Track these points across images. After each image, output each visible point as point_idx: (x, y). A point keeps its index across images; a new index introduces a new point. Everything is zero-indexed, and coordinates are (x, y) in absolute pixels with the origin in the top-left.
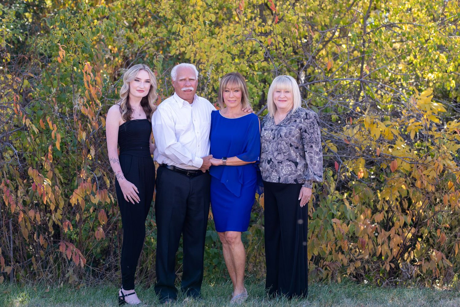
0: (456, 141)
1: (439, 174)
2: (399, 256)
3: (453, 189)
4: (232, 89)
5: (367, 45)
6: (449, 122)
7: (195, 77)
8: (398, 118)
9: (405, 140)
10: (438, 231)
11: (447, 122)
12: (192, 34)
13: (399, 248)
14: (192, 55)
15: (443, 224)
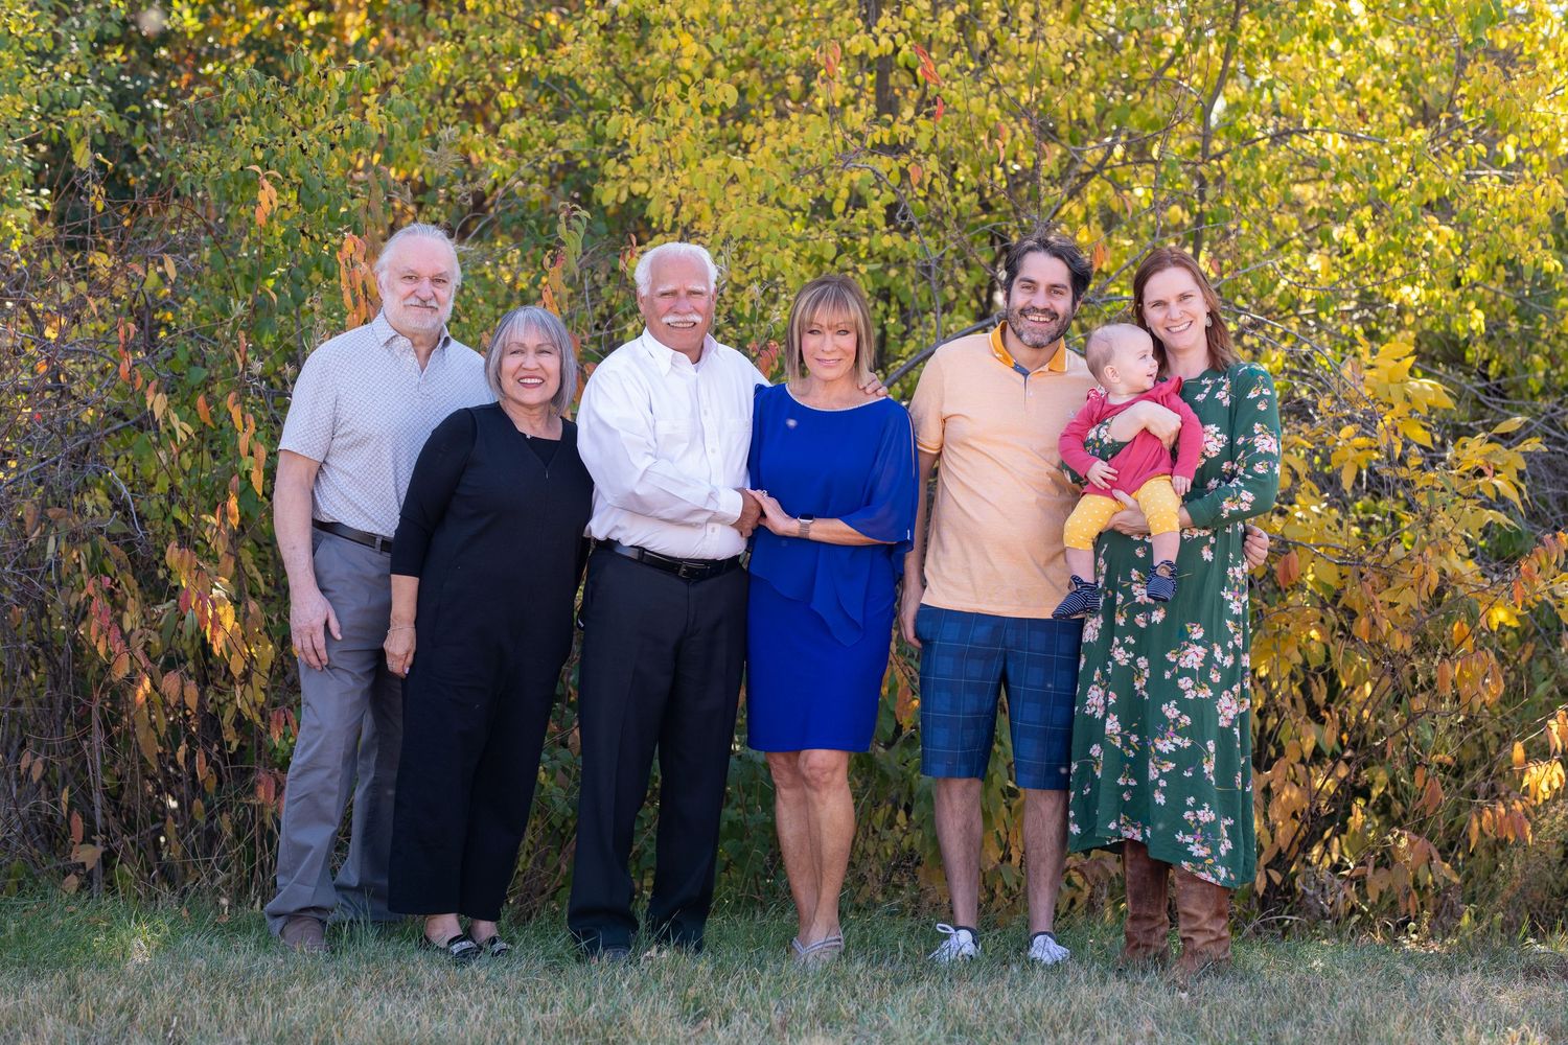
0: (1483, 499)
1: (1427, 599)
2: (1296, 847)
3: (1468, 645)
4: (830, 328)
5: (1210, 193)
6: (1463, 440)
7: (708, 286)
8: (1306, 425)
9: (1323, 490)
10: (1420, 773)
11: (1455, 439)
12: (668, 145)
13: (1297, 824)
14: (669, 208)
15: (1436, 753)
